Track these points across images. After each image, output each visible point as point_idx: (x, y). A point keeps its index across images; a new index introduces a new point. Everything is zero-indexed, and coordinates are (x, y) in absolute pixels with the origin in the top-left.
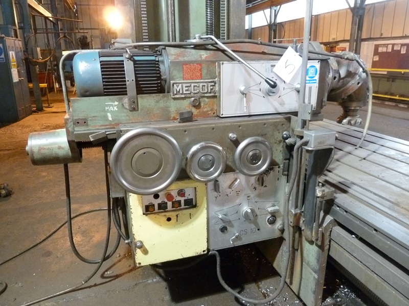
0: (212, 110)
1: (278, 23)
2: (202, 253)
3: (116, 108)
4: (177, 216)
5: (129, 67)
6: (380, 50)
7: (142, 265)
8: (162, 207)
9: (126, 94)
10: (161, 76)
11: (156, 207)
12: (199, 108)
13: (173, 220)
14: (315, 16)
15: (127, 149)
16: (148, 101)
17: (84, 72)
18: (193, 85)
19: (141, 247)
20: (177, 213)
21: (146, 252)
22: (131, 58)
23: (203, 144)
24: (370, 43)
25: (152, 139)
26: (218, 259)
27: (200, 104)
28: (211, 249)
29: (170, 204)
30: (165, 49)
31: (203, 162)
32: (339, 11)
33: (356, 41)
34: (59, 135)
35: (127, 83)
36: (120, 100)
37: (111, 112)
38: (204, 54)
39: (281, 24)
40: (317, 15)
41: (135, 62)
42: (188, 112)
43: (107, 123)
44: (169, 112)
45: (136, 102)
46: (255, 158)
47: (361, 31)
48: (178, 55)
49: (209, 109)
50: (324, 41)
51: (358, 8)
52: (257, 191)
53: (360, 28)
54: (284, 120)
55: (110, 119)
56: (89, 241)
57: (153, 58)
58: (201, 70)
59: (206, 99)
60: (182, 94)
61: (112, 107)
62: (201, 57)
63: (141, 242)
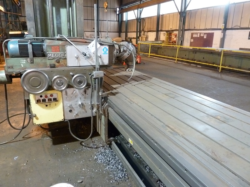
0: (64, 64)
1: (142, 18)
2: (62, 120)
3: (25, 62)
4: (50, 104)
5: (30, 47)
6: (194, 36)
7: (36, 124)
8: (44, 101)
9: (29, 57)
10: (43, 50)
11: (41, 101)
12: (59, 63)
13: (49, 106)
14: (161, 15)
15: (27, 77)
16: (37, 60)
17: (12, 48)
18: (56, 54)
19: (35, 116)
20: (50, 103)
21: (37, 119)
22: (31, 43)
23: (58, 76)
24: (189, 32)
25: (37, 74)
26: (69, 123)
27: (59, 61)
28: (66, 119)
29: (47, 100)
30: (45, 40)
31: (59, 83)
32: (173, 13)
33: (182, 30)
34: (2, 73)
35: (29, 53)
36: (26, 59)
37: (23, 64)
38: (60, 42)
39: (143, 19)
40: (163, 15)
41: (32, 45)
42: (53, 64)
43: (21, 68)
44: (47, 64)
45: (33, 60)
46: (80, 82)
47: (185, 25)
48: (50, 43)
49: (63, 63)
50: (166, 30)
51: (182, 12)
52: (84, 96)
53: (184, 23)
54: (93, 68)
55: (23, 66)
56: (19, 126)
57: (40, 43)
58: (59, 48)
59: (62, 60)
60: (52, 57)
61: (23, 62)
62: (59, 43)
63: (35, 114)
